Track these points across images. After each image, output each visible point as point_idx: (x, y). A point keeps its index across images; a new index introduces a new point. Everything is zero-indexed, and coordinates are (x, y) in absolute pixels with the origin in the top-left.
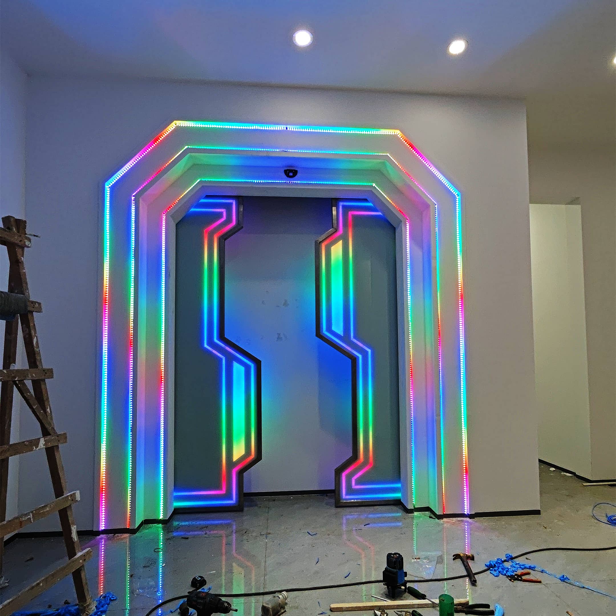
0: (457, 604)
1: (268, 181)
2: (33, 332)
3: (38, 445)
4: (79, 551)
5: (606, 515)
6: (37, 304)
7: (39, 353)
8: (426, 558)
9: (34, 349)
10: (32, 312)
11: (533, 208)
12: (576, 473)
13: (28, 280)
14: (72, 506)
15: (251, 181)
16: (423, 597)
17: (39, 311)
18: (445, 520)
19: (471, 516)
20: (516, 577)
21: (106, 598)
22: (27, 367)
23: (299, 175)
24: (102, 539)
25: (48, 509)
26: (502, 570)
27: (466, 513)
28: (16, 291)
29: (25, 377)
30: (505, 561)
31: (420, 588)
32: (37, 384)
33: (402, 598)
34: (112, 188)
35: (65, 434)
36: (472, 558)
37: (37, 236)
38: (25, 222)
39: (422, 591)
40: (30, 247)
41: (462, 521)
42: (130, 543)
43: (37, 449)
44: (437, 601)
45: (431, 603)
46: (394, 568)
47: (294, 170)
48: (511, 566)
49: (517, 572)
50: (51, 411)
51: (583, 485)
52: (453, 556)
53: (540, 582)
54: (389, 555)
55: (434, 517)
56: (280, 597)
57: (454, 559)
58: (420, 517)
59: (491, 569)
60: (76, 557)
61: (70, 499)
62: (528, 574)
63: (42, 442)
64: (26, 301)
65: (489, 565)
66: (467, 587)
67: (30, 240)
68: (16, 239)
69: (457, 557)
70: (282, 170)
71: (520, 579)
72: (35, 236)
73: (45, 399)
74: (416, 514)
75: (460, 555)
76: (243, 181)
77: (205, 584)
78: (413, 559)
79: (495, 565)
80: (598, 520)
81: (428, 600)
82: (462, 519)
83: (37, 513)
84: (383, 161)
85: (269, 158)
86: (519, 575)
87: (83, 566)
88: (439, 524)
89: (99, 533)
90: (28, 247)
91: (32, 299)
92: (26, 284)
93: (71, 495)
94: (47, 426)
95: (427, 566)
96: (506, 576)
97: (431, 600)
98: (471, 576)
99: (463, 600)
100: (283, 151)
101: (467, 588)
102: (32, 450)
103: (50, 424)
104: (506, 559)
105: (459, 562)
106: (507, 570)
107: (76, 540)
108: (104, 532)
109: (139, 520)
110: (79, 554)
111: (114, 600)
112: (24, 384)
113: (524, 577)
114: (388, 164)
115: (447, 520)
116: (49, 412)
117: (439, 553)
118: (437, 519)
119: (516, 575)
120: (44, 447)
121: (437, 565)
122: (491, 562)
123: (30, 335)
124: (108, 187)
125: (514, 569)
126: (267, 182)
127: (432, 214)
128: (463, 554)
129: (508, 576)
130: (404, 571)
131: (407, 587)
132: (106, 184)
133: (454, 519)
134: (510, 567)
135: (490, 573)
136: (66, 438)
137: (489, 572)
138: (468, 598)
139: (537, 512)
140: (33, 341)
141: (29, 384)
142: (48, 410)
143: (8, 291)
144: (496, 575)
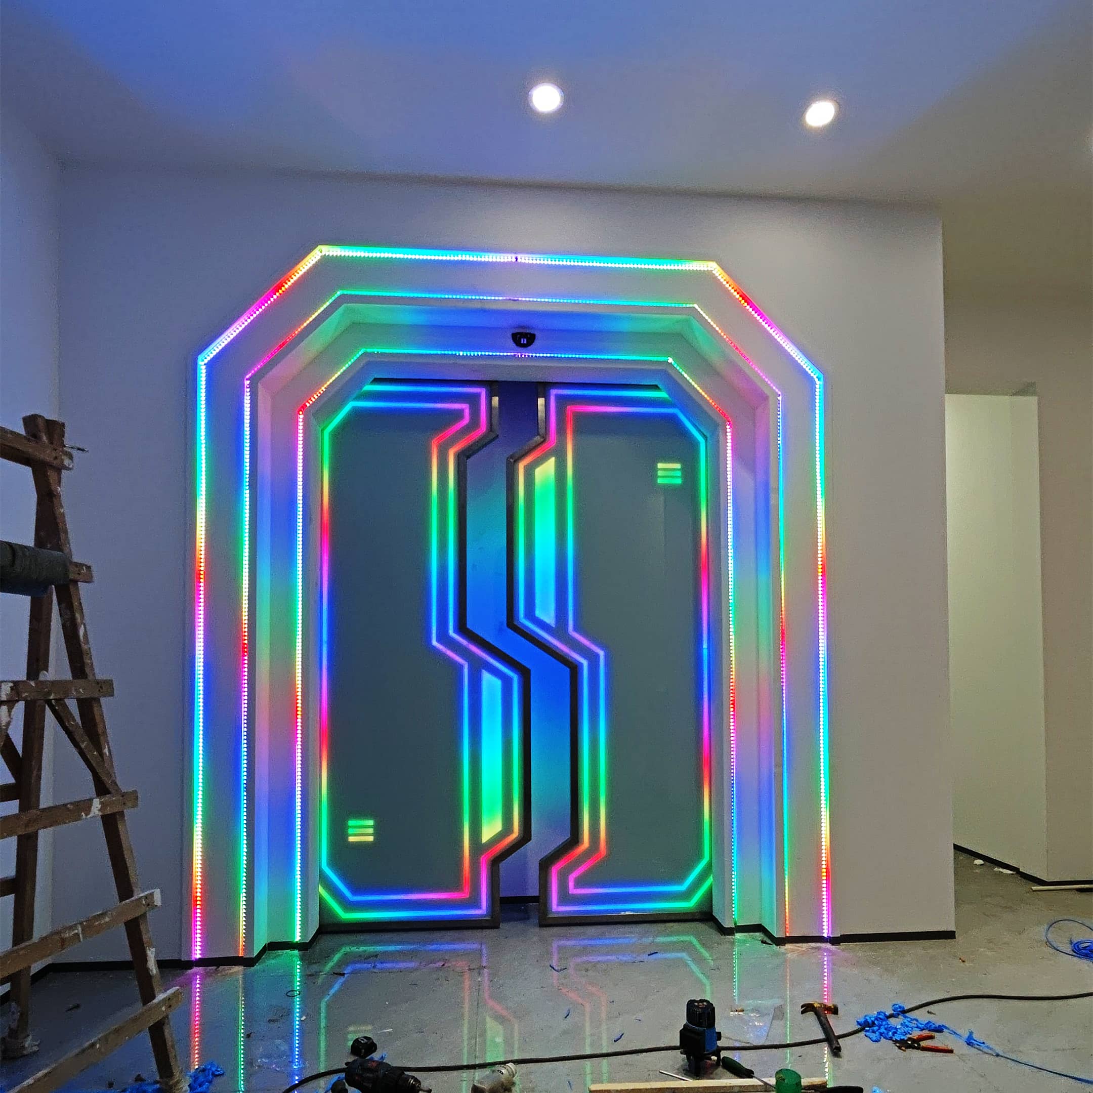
0: (808, 1086)
1: (483, 353)
2: (78, 615)
3: (90, 811)
4: (161, 992)
5: (1071, 941)
6: (84, 568)
7: (89, 653)
8: (756, 1010)
9: (80, 645)
10: (75, 582)
11: (952, 402)
12: (1019, 869)
13: (69, 526)
14: (148, 917)
15: (454, 353)
16: (749, 1074)
17: (89, 580)
18: (789, 946)
19: (834, 941)
20: (910, 1042)
21: (207, 1071)
22: (68, 676)
23: (537, 343)
24: (196, 974)
25: (107, 919)
26: (885, 1031)
27: (825, 935)
28: (49, 546)
29: (67, 694)
30: (891, 1016)
31: (744, 1059)
32: (87, 706)
33: (711, 1076)
34: (210, 365)
35: (135, 792)
36: (835, 1011)
37: (83, 450)
38: (63, 425)
39: (746, 1065)
40: (71, 469)
41: (818, 948)
42: (244, 982)
43: (88, 817)
44: (772, 1081)
45: (762, 1084)
46: (700, 1025)
47: (530, 334)
48: (902, 1024)
49: (911, 1034)
50: (110, 754)
51: (1032, 889)
52: (802, 1007)
53: (951, 1051)
54: (691, 1004)
55: (770, 942)
56: (503, 1071)
57: (803, 1012)
58: (744, 942)
59: (867, 1028)
60: (155, 1001)
61: (144, 902)
62: (932, 1037)
63: (96, 804)
64: (66, 563)
65: (865, 1022)
66: (825, 1059)
67: (71, 457)
68: (46, 455)
69: (808, 1008)
70: (509, 335)
71: (916, 1045)
72: (79, 449)
73: (100, 731)
74: (738, 936)
75: (814, 1006)
76: (439, 352)
77: (375, 1051)
78: (732, 1011)
79: (873, 1023)
80: (1055, 949)
81: (758, 1079)
82: (818, 945)
83: (90, 926)
84: (688, 317)
85: (484, 311)
86: (914, 1039)
87: (167, 1017)
88: (777, 954)
89: (191, 964)
90: (68, 469)
91: (76, 559)
92: (66, 532)
93: (146, 897)
94: (105, 778)
95: (756, 1023)
96: (893, 1041)
97: (763, 1079)
98: (832, 1041)
99: (816, 1080)
100: (510, 299)
101: (824, 1061)
102: (79, 818)
103: (109, 775)
104: (893, 1012)
105: (811, 1017)
106: (895, 1030)
107: (155, 972)
108: (201, 962)
109: (260, 943)
110: (160, 997)
111: (219, 1075)
112: (65, 706)
113: (923, 1044)
114: (695, 324)
115: (792, 947)
116: (108, 754)
117: (777, 1002)
118: (774, 945)
119: (909, 1039)
120: (100, 813)
121: (774, 1021)
122: (868, 1018)
123: (73, 620)
124: (203, 363)
125: (906, 1029)
126: (481, 355)
127: (772, 412)
128: (819, 1003)
129: (896, 1042)
130: (717, 1031)
131: (721, 1057)
132: (200, 358)
133: (805, 946)
134: (899, 1027)
135: (865, 1035)
136: (137, 798)
137: (862, 1034)
138: (827, 1078)
139: (949, 935)
140: (79, 631)
141: (72, 705)
142: (106, 751)
143: (35, 544)
144: (874, 1039)
